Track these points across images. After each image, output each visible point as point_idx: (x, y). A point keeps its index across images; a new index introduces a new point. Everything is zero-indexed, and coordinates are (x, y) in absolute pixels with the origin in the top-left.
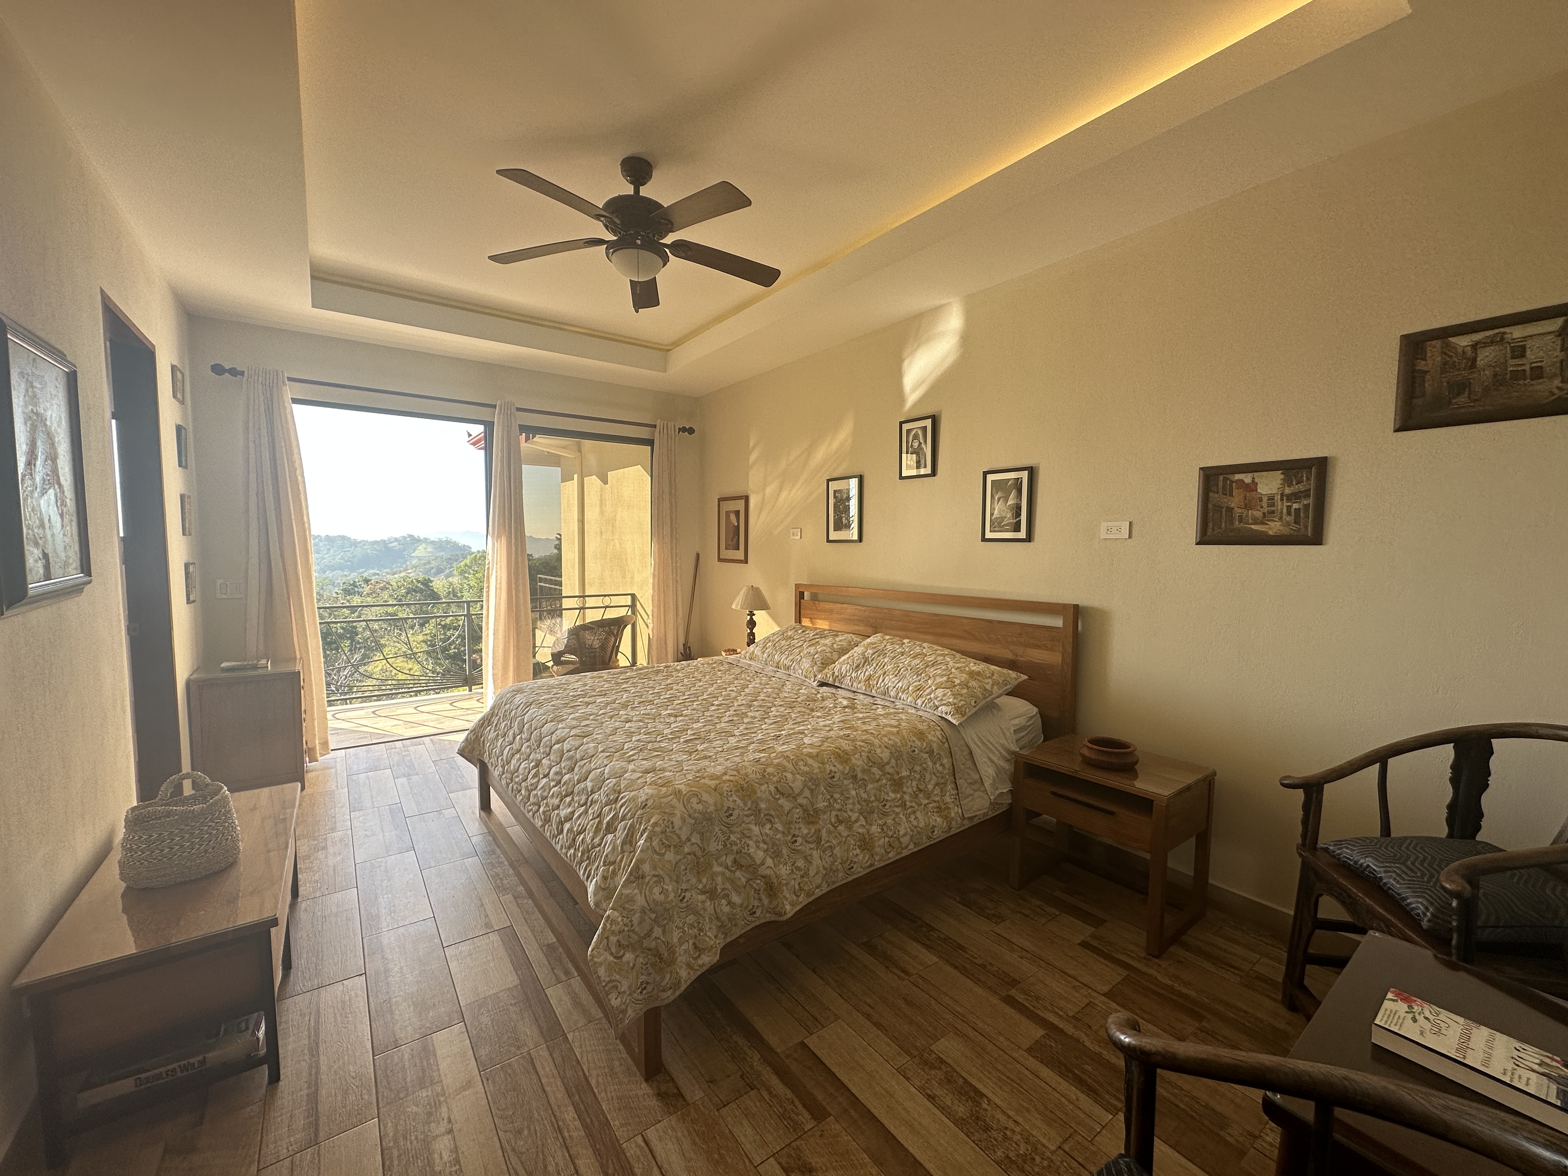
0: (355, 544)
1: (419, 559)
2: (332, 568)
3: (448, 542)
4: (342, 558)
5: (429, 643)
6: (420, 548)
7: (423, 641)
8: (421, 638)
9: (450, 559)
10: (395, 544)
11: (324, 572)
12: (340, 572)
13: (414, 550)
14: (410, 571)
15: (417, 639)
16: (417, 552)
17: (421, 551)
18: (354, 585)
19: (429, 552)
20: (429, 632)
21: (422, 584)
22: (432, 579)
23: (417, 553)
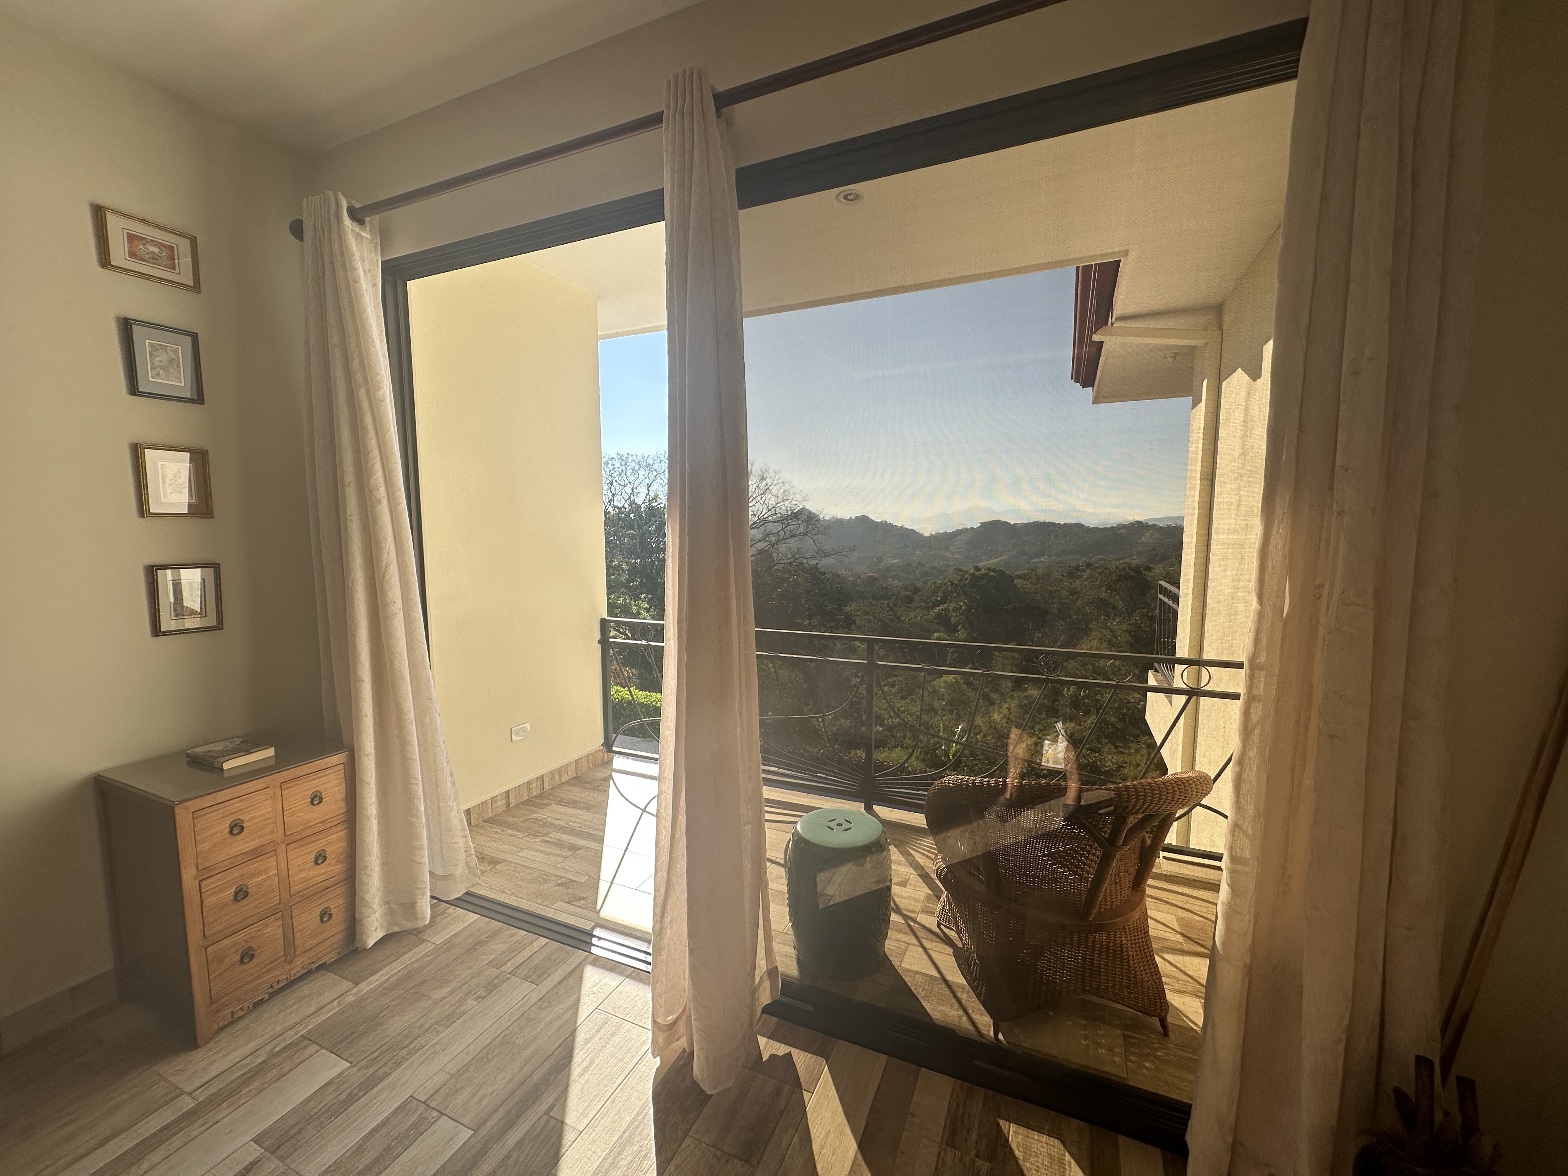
5: (1133, 633)
6: (1147, 534)
7: (1126, 631)
8: (1125, 627)
10: (1123, 530)
13: (1141, 537)
14: (1134, 557)
17: (1147, 538)
19: (1156, 539)
20: (1134, 621)
21: (1134, 571)
22: (1151, 566)
23: (1144, 539)
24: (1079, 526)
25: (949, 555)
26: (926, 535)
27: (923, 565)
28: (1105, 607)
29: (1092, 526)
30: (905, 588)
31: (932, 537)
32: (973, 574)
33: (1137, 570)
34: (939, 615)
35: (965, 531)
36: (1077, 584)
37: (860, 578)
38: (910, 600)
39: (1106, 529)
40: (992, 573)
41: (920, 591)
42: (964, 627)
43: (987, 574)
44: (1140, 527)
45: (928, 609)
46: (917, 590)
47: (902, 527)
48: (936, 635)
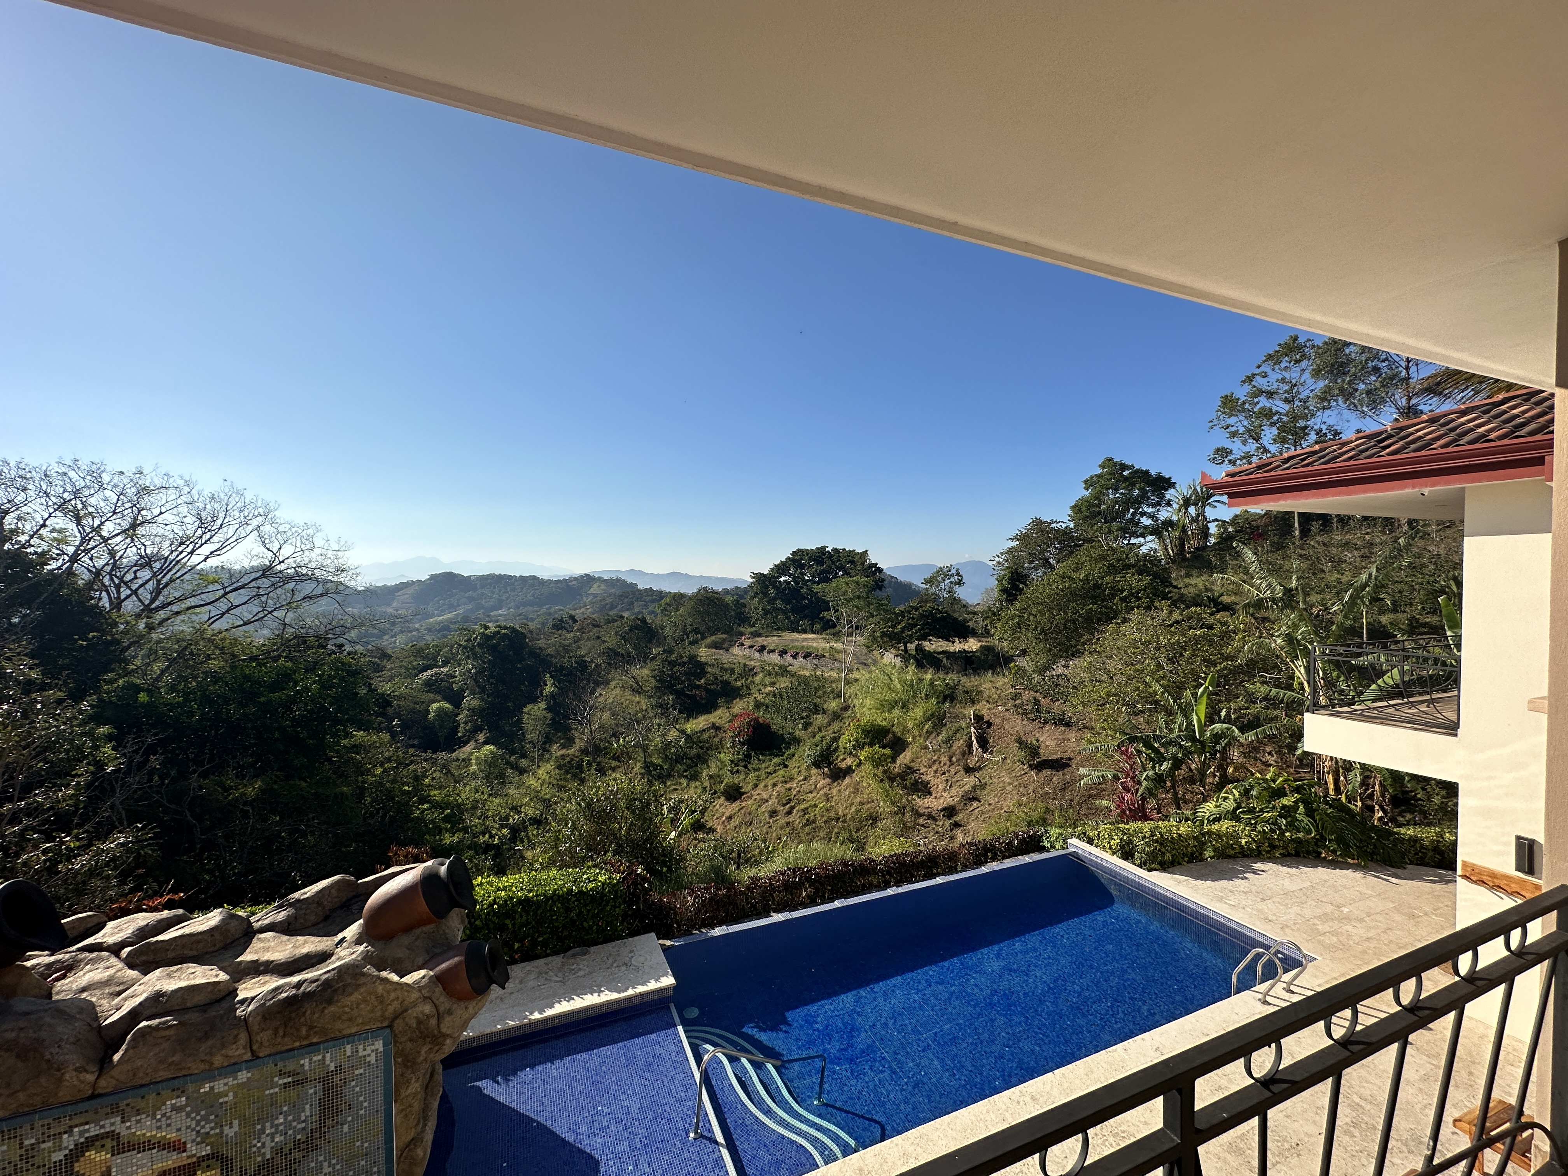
0: (543, 582)
1: (595, 596)
2: (525, 604)
3: (618, 580)
4: (533, 596)
6: (595, 586)
7: (653, 679)
9: (621, 596)
10: (574, 582)
11: (519, 608)
12: (531, 608)
13: (590, 588)
15: (644, 672)
16: (592, 589)
17: (595, 589)
18: (561, 620)
23: (592, 591)
24: (534, 578)
25: (391, 611)
29: (547, 579)
31: (366, 592)
32: (483, 633)
39: (559, 581)
43: (499, 632)
44: (588, 580)
45: (411, 676)
48: (435, 706)
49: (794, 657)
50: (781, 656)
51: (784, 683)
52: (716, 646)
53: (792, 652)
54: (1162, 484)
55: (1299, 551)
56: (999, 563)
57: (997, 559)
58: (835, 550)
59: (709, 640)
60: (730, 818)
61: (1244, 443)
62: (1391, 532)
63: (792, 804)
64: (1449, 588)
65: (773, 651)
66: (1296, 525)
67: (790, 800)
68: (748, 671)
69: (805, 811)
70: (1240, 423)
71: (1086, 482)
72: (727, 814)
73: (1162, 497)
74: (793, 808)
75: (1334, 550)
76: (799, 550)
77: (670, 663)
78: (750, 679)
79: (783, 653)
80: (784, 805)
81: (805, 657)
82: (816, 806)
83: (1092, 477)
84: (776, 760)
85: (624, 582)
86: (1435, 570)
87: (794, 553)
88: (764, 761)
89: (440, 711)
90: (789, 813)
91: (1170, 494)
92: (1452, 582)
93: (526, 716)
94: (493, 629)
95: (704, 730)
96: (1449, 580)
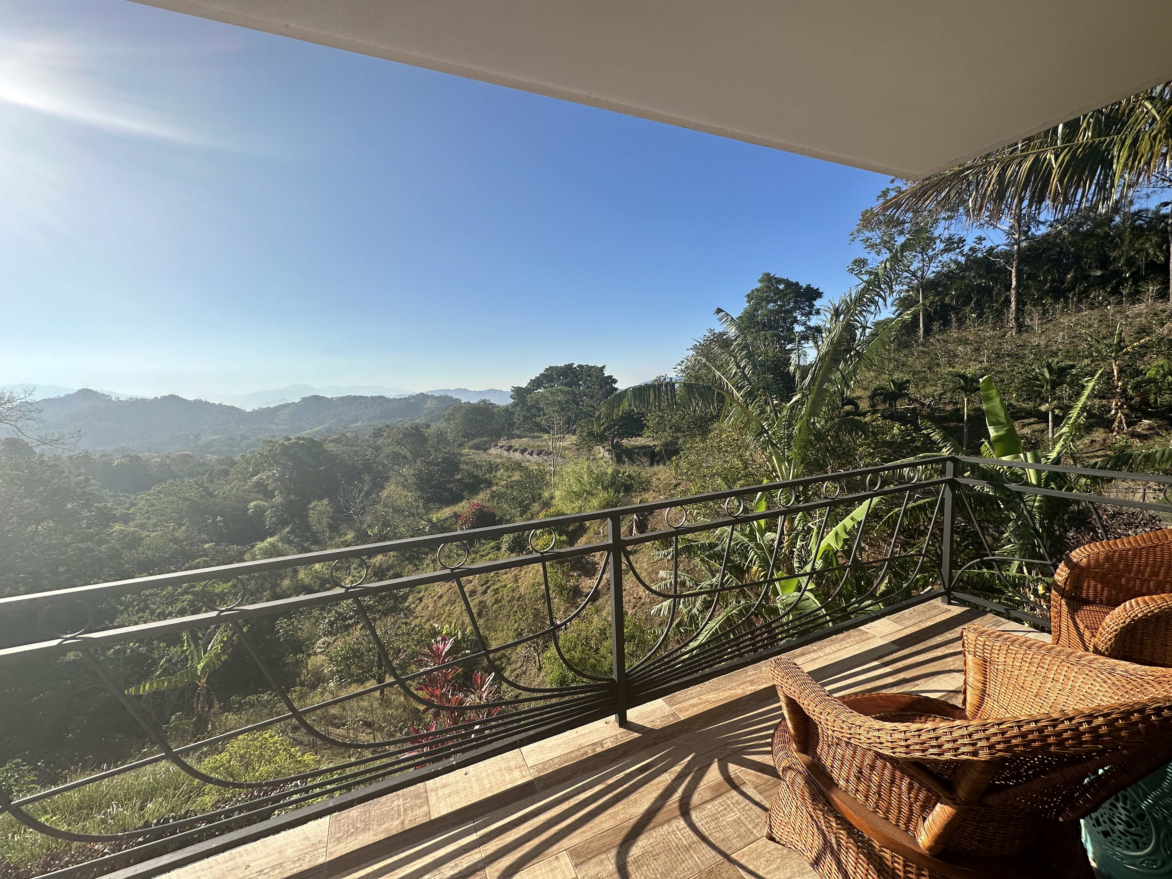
1: (428, 409)
3: (446, 397)
4: (382, 411)
5: (415, 477)
6: (428, 402)
7: (411, 475)
8: (412, 472)
10: (411, 399)
13: (422, 405)
14: (421, 418)
19: (434, 405)
20: (417, 468)
21: (414, 429)
23: (426, 406)
24: (381, 397)
25: (273, 426)
26: (248, 411)
27: (247, 438)
28: (397, 458)
30: (220, 462)
31: (254, 413)
32: (285, 444)
33: (417, 428)
34: (257, 484)
35: (287, 406)
36: (380, 442)
37: (169, 457)
38: (226, 473)
39: (401, 399)
40: (301, 442)
41: (236, 463)
42: (281, 492)
43: (297, 443)
44: (423, 397)
45: (245, 480)
46: (234, 463)
47: (220, 404)
48: (252, 504)
49: (531, 454)
50: (522, 453)
51: (516, 476)
52: (477, 447)
53: (529, 450)
54: (812, 294)
55: (921, 348)
56: (682, 370)
57: (679, 367)
58: (580, 366)
59: (471, 443)
60: (441, 597)
61: (878, 253)
62: (1001, 327)
63: (489, 584)
64: (1042, 375)
65: (516, 450)
66: (921, 326)
67: (488, 581)
68: (493, 467)
69: (496, 591)
70: (876, 236)
71: (748, 296)
72: (439, 594)
73: (811, 306)
74: (488, 588)
75: (950, 346)
76: (551, 368)
77: (427, 463)
78: (494, 474)
79: (523, 451)
80: (483, 585)
81: (538, 454)
82: (505, 586)
83: (753, 292)
84: (492, 544)
85: (451, 398)
86: (1034, 359)
87: (547, 370)
88: (484, 544)
89: (256, 507)
90: (485, 592)
91: (818, 303)
92: (1046, 370)
93: (311, 511)
94: (293, 440)
95: (447, 519)
96: (1043, 367)
